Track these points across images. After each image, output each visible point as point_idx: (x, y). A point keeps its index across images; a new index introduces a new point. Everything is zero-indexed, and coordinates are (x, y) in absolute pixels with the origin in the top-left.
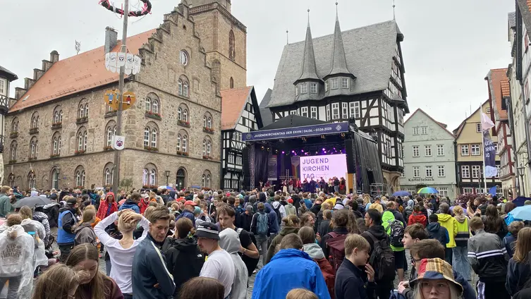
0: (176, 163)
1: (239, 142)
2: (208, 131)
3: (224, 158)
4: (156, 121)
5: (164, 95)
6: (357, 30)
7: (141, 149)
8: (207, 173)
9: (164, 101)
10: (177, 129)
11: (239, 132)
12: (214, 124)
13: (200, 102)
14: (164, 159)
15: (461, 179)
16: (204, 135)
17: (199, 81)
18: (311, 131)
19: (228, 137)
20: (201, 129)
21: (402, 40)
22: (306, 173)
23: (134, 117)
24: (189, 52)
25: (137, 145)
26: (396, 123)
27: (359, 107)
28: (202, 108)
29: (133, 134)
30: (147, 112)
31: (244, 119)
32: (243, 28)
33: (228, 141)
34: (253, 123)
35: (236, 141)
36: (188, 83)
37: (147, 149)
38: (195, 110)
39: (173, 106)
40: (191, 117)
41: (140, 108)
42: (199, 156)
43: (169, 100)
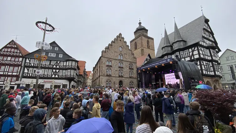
0: (118, 79)
2: (131, 69)
4: (110, 67)
5: (113, 60)
6: (187, 25)
8: (132, 82)
10: (118, 69)
12: (134, 66)
13: (127, 61)
14: (114, 78)
16: (129, 70)
17: (126, 54)
18: (158, 63)
20: (128, 68)
21: (209, 22)
22: (168, 80)
24: (122, 47)
25: (104, 75)
26: (211, 56)
27: (188, 52)
30: (107, 65)
32: (152, 39)
36: (122, 55)
37: (107, 76)
38: (125, 63)
39: (117, 63)
40: (123, 65)
41: (104, 64)
42: (128, 77)
43: (115, 61)
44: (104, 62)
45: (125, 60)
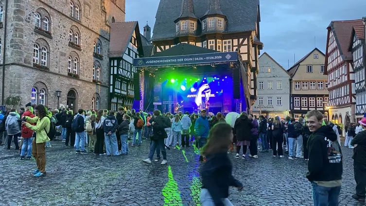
0: (66, 84)
1: (125, 70)
2: (98, 56)
3: (112, 83)
4: (46, 39)
5: (55, 14)
7: (30, 65)
8: (96, 96)
9: (55, 20)
10: (69, 50)
11: (125, 61)
12: (104, 51)
13: (90, 28)
14: (55, 79)
15: (293, 107)
16: (94, 59)
17: (90, 7)
18: (201, 59)
19: (116, 64)
20: (92, 54)
23: (22, 30)
25: (25, 61)
26: (256, 61)
27: (231, 44)
28: (93, 34)
29: (20, 49)
30: (36, 28)
31: (129, 50)
33: (116, 68)
34: (136, 54)
35: (123, 69)
36: (80, 6)
37: (39, 67)
38: (86, 34)
39: (65, 27)
40: (81, 41)
41: (29, 22)
42: (89, 79)
43: (61, 20)
44: (27, 13)
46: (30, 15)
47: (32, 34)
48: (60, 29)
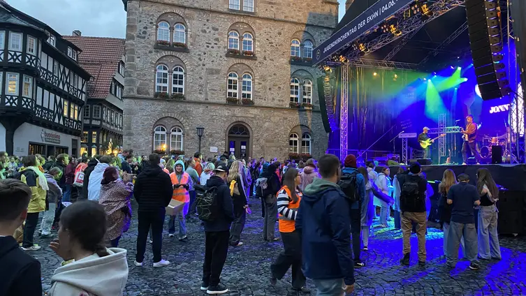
2: (303, 62)
4: (178, 55)
5: (196, 14)
7: (147, 96)
8: (302, 130)
9: (196, 23)
10: (227, 63)
14: (198, 110)
16: (292, 69)
20: (285, 61)
23: (132, 51)
25: (139, 92)
29: (130, 76)
30: (158, 42)
37: (161, 96)
38: (269, 30)
39: (217, 30)
40: (257, 43)
41: (144, 38)
42: (281, 103)
43: (208, 20)
44: (140, 27)
45: (268, 15)
46: (146, 28)
47: (150, 52)
48: (206, 35)
